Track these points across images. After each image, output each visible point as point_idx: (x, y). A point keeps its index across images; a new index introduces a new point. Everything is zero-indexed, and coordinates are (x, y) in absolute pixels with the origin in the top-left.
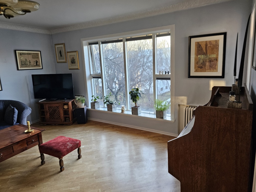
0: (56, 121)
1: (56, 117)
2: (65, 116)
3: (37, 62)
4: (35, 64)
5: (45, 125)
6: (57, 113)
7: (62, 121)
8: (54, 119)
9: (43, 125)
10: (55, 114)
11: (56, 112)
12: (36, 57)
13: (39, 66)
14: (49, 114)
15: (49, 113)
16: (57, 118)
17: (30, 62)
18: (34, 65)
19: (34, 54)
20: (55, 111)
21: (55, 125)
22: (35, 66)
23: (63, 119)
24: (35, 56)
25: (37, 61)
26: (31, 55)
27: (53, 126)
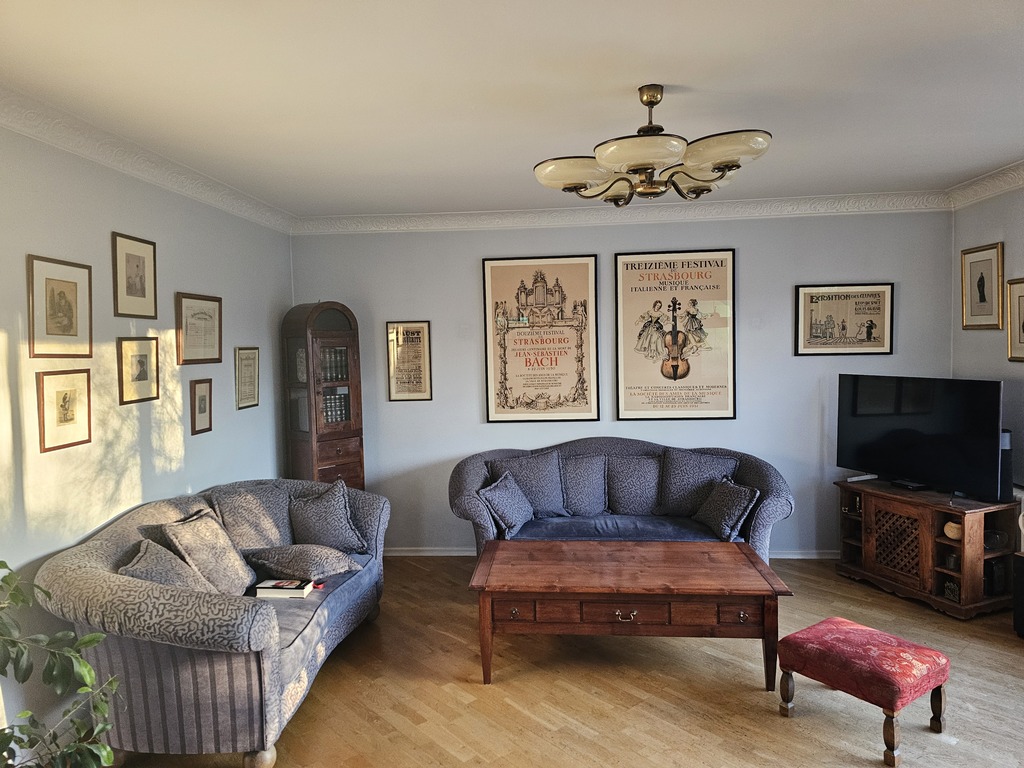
0: (901, 578)
1: (903, 563)
2: (939, 569)
3: (871, 327)
4: (864, 336)
5: (854, 579)
6: (908, 545)
7: (925, 588)
8: (895, 567)
9: (849, 578)
10: (898, 546)
11: (905, 540)
12: (869, 309)
13: (879, 341)
14: (877, 540)
15: (877, 535)
16: (905, 565)
17: (844, 328)
18: (859, 337)
19: (863, 295)
20: (901, 534)
21: (893, 594)
22: (863, 340)
23: (930, 583)
24: (867, 303)
25: (871, 321)
26: (854, 300)
27: (884, 595)
